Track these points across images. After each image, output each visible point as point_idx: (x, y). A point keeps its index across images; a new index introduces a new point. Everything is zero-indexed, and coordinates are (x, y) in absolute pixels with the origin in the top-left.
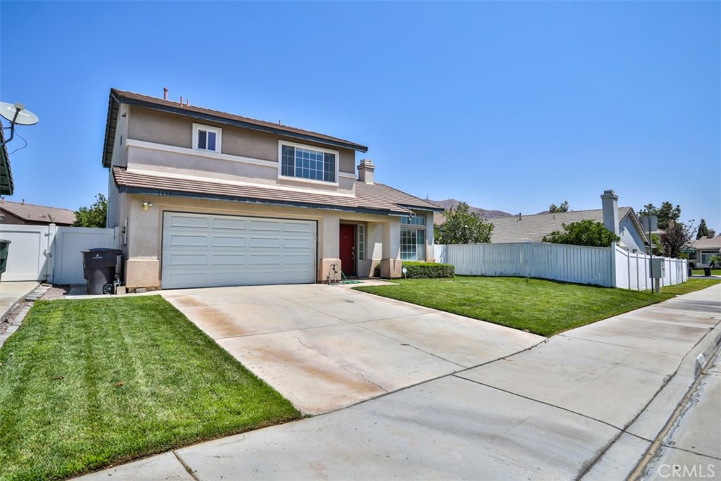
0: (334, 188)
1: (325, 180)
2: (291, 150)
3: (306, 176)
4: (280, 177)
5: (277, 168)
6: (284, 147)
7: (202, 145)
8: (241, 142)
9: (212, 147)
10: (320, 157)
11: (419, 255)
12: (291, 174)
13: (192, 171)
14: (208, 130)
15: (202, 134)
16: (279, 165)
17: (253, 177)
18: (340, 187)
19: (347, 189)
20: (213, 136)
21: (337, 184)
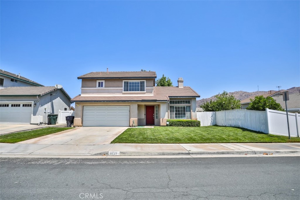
0: (144, 93)
1: (141, 91)
2: (127, 83)
3: (133, 91)
4: (123, 92)
5: (122, 89)
6: (125, 82)
7: (99, 86)
8: (110, 83)
9: (102, 86)
10: (138, 83)
11: (187, 116)
12: (127, 91)
13: (97, 94)
14: (101, 81)
15: (99, 83)
16: (123, 88)
17: (115, 93)
18: (147, 92)
19: (150, 93)
20: (102, 83)
21: (145, 92)
